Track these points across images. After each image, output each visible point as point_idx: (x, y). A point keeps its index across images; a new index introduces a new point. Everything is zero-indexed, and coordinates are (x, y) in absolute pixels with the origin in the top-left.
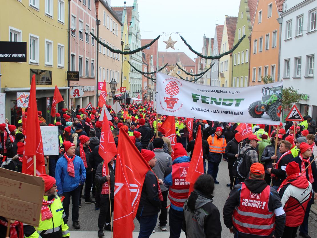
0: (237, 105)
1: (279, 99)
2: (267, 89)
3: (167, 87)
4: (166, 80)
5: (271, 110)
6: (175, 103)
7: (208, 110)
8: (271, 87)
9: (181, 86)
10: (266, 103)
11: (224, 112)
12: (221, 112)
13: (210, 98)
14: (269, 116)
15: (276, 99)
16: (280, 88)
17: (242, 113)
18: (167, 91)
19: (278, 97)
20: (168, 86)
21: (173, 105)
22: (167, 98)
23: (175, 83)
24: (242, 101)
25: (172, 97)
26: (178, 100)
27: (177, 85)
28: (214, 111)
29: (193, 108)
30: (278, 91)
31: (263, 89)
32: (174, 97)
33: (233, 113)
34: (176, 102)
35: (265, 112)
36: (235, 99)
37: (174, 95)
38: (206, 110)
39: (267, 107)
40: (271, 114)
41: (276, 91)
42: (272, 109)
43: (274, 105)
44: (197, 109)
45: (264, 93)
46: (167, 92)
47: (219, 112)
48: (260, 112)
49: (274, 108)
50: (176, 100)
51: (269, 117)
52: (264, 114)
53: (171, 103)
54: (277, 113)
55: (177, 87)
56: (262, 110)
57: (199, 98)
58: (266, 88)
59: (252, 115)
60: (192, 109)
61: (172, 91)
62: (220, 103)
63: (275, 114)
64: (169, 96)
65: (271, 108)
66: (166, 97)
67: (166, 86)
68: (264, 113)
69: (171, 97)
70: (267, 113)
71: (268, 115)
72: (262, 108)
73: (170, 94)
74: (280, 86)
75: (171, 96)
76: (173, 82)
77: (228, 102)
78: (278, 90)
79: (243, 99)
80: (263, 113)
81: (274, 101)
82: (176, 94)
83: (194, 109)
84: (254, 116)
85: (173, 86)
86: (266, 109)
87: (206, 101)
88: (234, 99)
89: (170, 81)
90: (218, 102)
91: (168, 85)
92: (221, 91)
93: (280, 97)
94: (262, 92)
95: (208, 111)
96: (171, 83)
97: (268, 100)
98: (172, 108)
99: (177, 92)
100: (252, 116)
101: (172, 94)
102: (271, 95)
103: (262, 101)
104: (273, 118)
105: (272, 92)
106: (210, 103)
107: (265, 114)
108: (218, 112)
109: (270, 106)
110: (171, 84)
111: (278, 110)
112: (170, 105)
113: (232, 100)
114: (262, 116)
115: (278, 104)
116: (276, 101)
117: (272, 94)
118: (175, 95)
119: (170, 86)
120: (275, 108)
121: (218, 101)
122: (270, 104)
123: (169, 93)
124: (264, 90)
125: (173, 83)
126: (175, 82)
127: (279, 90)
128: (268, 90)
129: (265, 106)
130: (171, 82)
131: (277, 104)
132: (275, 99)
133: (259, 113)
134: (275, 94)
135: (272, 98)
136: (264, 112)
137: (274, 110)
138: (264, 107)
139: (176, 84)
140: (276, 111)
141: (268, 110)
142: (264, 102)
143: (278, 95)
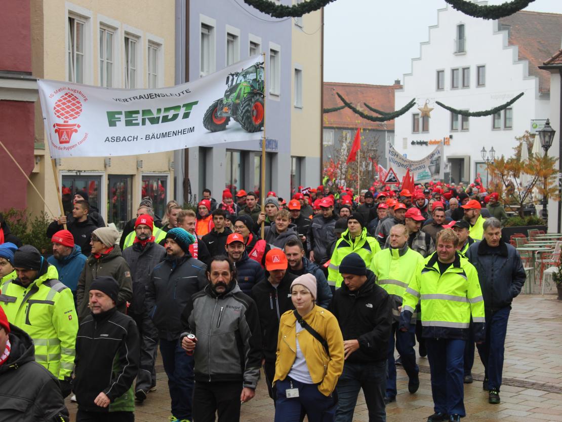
0: (186, 115)
1: (253, 89)
3: (58, 106)
4: (57, 92)
5: (242, 112)
6: (74, 133)
7: (136, 137)
8: (240, 71)
10: (230, 99)
11: (164, 135)
12: (158, 137)
14: (241, 124)
15: (248, 90)
16: (254, 68)
17: (194, 127)
18: (58, 111)
19: (252, 86)
20: (60, 103)
21: (69, 136)
22: (58, 125)
23: (73, 97)
24: (194, 107)
25: (67, 122)
26: (79, 126)
27: (77, 100)
29: (108, 138)
30: (251, 74)
31: (228, 78)
33: (178, 132)
34: (76, 131)
36: (184, 106)
37: (70, 118)
38: (132, 138)
39: (235, 108)
40: (242, 119)
41: (248, 76)
42: (244, 111)
43: (247, 103)
44: (115, 139)
45: (230, 83)
46: (58, 114)
47: (156, 137)
48: (223, 118)
49: (246, 108)
50: (76, 128)
51: (240, 126)
52: (229, 122)
53: (65, 132)
54: (253, 116)
55: (79, 103)
57: (120, 118)
58: (233, 75)
59: (209, 127)
61: (67, 112)
62: (159, 117)
63: (250, 120)
64: (61, 121)
65: (241, 109)
66: (56, 124)
67: (57, 103)
68: (230, 120)
69: (65, 122)
70: (236, 119)
71: (238, 123)
72: (224, 110)
73: (62, 117)
74: (253, 65)
75: (65, 120)
76: (70, 94)
78: (249, 73)
79: (196, 103)
80: (228, 120)
82: (76, 117)
83: (110, 139)
84: (211, 128)
85: (69, 102)
86: (233, 111)
87: (134, 122)
88: (182, 106)
90: (154, 117)
91: (60, 101)
92: (155, 94)
93: (255, 87)
94: (227, 82)
95: (135, 140)
96: (66, 97)
97: (234, 94)
98: (68, 142)
99: (77, 113)
100: (208, 129)
101: (67, 118)
103: (225, 98)
104: (248, 126)
105: (241, 78)
107: (232, 122)
108: (153, 137)
109: (239, 104)
110: (65, 99)
111: (253, 111)
112: (65, 137)
113: (178, 107)
114: (227, 126)
115: (253, 100)
116: (249, 93)
117: (241, 81)
118: (74, 118)
119: (64, 103)
120: (249, 108)
121: (155, 115)
122: (238, 101)
123: (62, 114)
124: (231, 78)
125: (70, 97)
127: (252, 73)
128: (236, 76)
129: (229, 105)
130: (66, 94)
131: (251, 100)
132: (246, 91)
133: (221, 121)
134: (245, 81)
135: (241, 89)
136: (230, 117)
137: (247, 111)
138: (228, 108)
140: (251, 113)
141: (236, 114)
142: (227, 100)
143: (251, 82)
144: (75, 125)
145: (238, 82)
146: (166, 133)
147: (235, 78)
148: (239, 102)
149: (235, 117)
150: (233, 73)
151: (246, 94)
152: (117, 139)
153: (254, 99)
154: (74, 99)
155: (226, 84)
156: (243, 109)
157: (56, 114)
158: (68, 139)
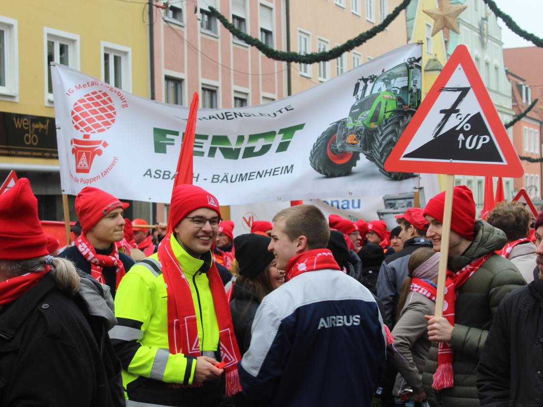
0: (283, 147)
1: (404, 104)
2: (368, 82)
3: (78, 109)
4: (78, 87)
5: (381, 144)
6: (97, 156)
8: (378, 73)
9: (124, 106)
10: (360, 122)
11: (242, 178)
13: (210, 139)
14: (379, 166)
15: (392, 106)
16: (405, 68)
17: (292, 166)
18: (76, 118)
19: (399, 99)
20: (81, 105)
21: (90, 160)
22: (77, 141)
23: (105, 98)
24: (297, 132)
25: (89, 137)
26: (105, 145)
27: (110, 104)
28: (213, 178)
29: (149, 170)
30: (399, 79)
31: (357, 85)
32: (93, 137)
33: (266, 173)
34: (100, 153)
35: (362, 156)
36: (282, 131)
37: (94, 130)
39: (368, 138)
40: (382, 157)
41: (392, 81)
42: (384, 143)
43: (391, 128)
44: (162, 174)
45: (360, 93)
46: (76, 123)
47: (229, 179)
48: (344, 154)
49: (389, 137)
50: (100, 147)
51: (377, 169)
52: (358, 162)
53: (84, 155)
55: (111, 108)
56: (350, 149)
57: (173, 140)
58: (365, 80)
59: (321, 168)
60: (146, 174)
61: (90, 121)
62: (239, 150)
64: (80, 136)
65: (380, 138)
67: (76, 104)
68: (358, 158)
69: (86, 136)
70: (370, 157)
71: (374, 164)
72: (348, 140)
73: (82, 128)
74: (402, 62)
75: (86, 133)
76: (100, 94)
77: (258, 145)
78: (396, 77)
79: (301, 127)
80: (355, 157)
81: (387, 115)
82: (103, 130)
83: (153, 174)
84: (327, 171)
85: (97, 104)
86: (365, 142)
88: (277, 132)
89: (89, 90)
90: (232, 149)
91: (81, 101)
93: (405, 100)
94: (355, 93)
96: (93, 96)
97: (368, 112)
98: (87, 171)
99: (106, 124)
100: (319, 171)
101: (88, 129)
102: (378, 95)
103: (351, 119)
105: (380, 84)
106: (206, 154)
107: (363, 161)
109: (376, 131)
110: (91, 99)
112: (83, 161)
114: (354, 168)
115: (401, 124)
116: (395, 112)
117: (380, 90)
118: (99, 131)
119: (88, 106)
120: (394, 138)
121: (233, 145)
122: (374, 126)
123: (82, 124)
124: (362, 84)
125: (99, 97)
126: (105, 94)
127: (400, 76)
128: (371, 82)
129: (358, 132)
130: (94, 93)
131: (398, 123)
132: (389, 108)
133: (341, 158)
134: (388, 91)
136: (358, 153)
137: (390, 143)
138: (355, 136)
139: (109, 99)
141: (371, 148)
142: (354, 122)
143: (398, 92)
144: (99, 142)
145: (375, 91)
146: (247, 174)
147: (370, 85)
148: (376, 126)
149: (368, 152)
150: (365, 77)
151: (389, 113)
152: (164, 175)
153: (403, 122)
154: (104, 102)
155: (354, 95)
156: (383, 139)
157: (73, 123)
158: (87, 166)
